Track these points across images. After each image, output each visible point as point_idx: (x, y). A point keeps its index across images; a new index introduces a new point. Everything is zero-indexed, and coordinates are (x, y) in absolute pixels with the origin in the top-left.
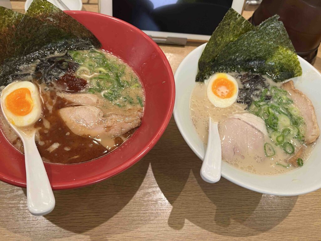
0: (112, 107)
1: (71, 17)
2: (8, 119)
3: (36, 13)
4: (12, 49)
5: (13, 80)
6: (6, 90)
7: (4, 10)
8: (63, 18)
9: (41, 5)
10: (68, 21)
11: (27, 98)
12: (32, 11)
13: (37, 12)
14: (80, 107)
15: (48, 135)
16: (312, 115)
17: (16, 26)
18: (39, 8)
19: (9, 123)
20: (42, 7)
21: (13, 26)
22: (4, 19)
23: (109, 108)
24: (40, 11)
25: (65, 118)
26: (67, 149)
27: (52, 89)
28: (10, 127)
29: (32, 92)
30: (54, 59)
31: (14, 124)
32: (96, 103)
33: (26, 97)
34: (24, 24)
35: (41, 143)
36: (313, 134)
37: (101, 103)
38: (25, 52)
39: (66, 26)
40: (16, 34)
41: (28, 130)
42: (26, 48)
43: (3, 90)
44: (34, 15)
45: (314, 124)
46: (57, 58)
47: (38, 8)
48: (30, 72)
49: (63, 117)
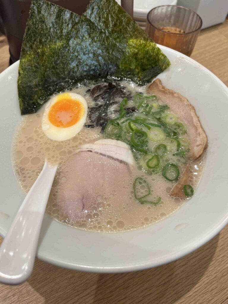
16: (192, 117)
36: (198, 143)
45: (197, 130)
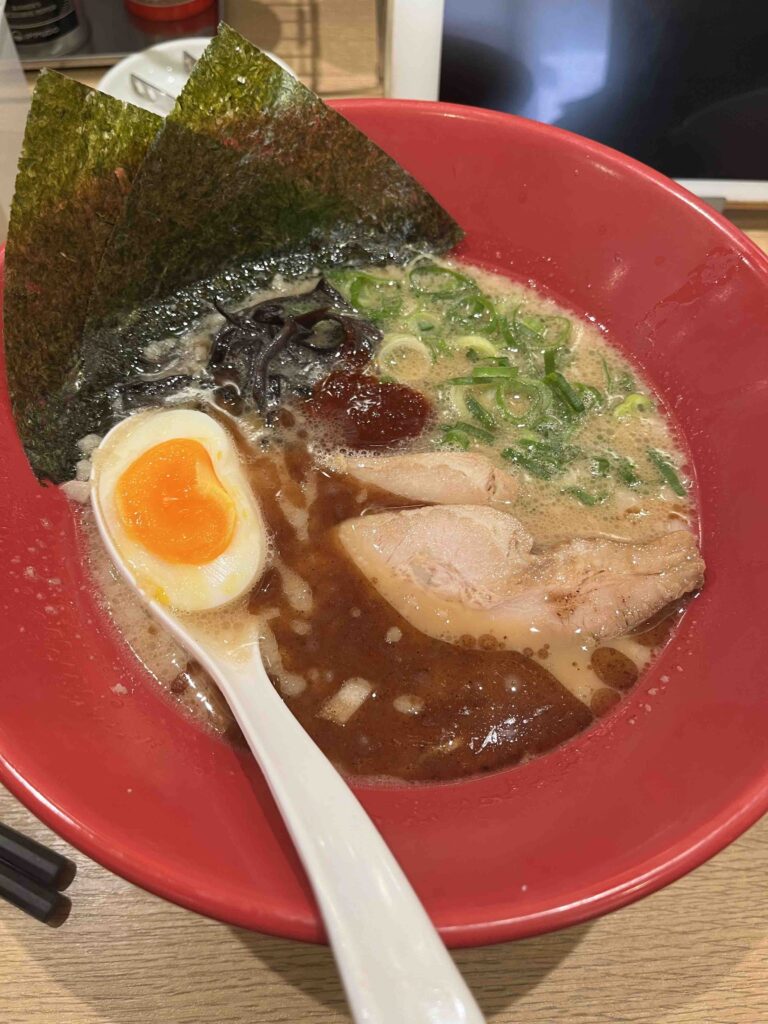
0: (554, 504)
1: (347, 123)
2: (137, 578)
3: (213, 112)
4: (113, 274)
5: (128, 407)
6: (108, 452)
7: (83, 100)
8: (316, 126)
9: (234, 71)
10: (335, 142)
11: (205, 484)
12: (198, 99)
13: (218, 106)
14: (424, 511)
15: (312, 647)
17: (130, 169)
18: (226, 85)
19: (146, 600)
20: (240, 79)
21: (119, 171)
22: (85, 137)
23: (542, 509)
24: (230, 98)
25: (366, 563)
26: (407, 706)
27: (290, 435)
28: (149, 614)
29: (219, 455)
30: (278, 308)
31: (165, 604)
32: (484, 491)
33: (199, 479)
34: (164, 161)
35: (295, 685)
37: (505, 487)
38: (162, 287)
39: (321, 165)
40: (132, 207)
41: (226, 626)
42: (166, 269)
43: (95, 451)
44: (204, 119)
46: (284, 304)
47: (221, 88)
48: (190, 369)
49: (360, 559)
